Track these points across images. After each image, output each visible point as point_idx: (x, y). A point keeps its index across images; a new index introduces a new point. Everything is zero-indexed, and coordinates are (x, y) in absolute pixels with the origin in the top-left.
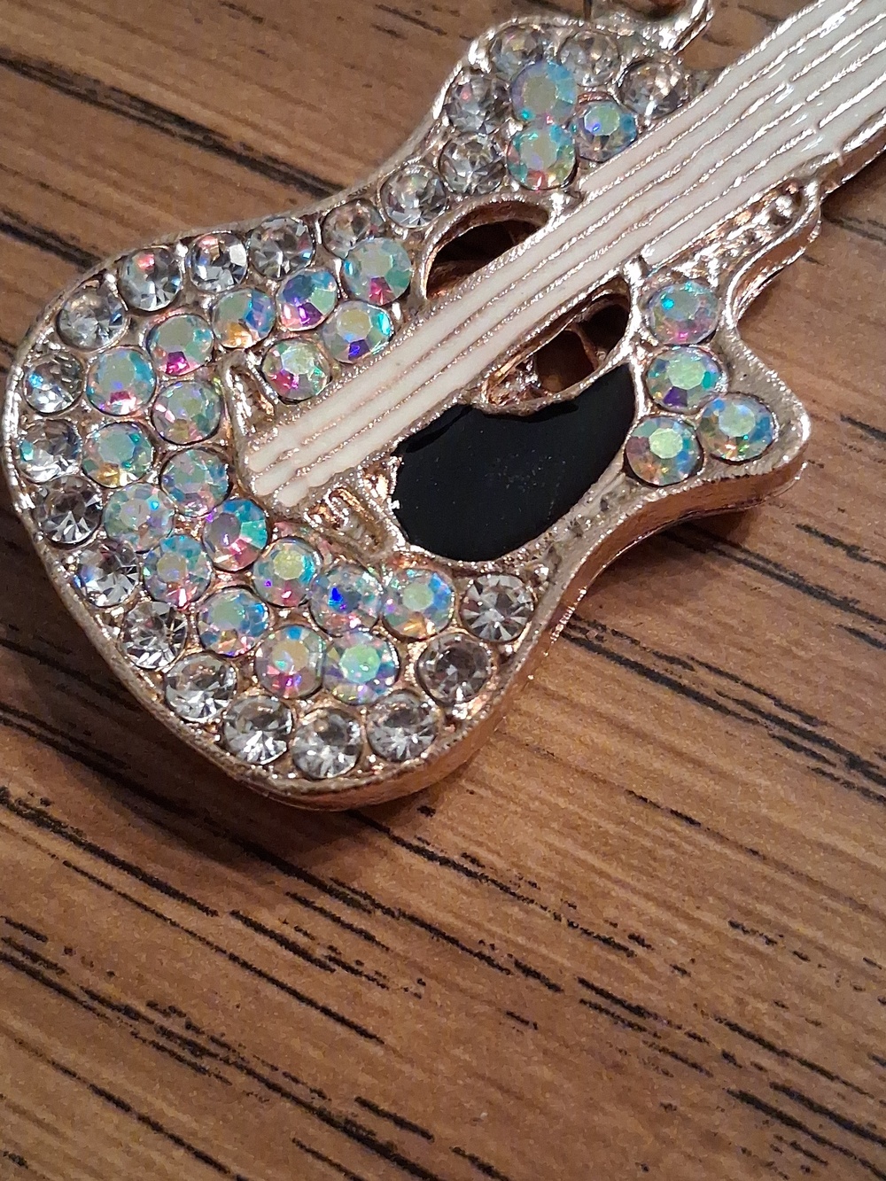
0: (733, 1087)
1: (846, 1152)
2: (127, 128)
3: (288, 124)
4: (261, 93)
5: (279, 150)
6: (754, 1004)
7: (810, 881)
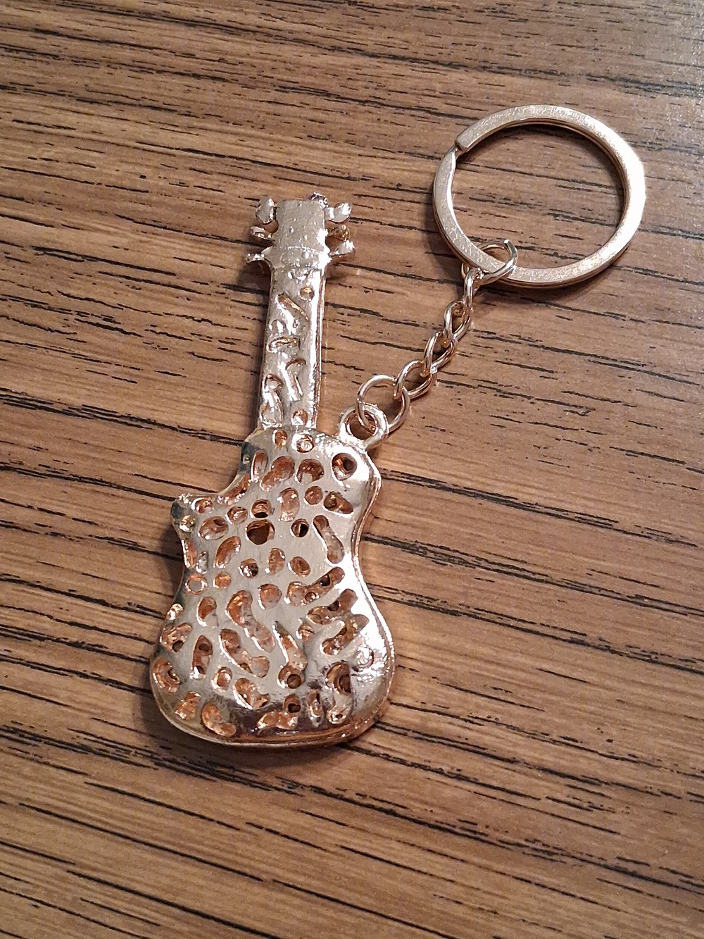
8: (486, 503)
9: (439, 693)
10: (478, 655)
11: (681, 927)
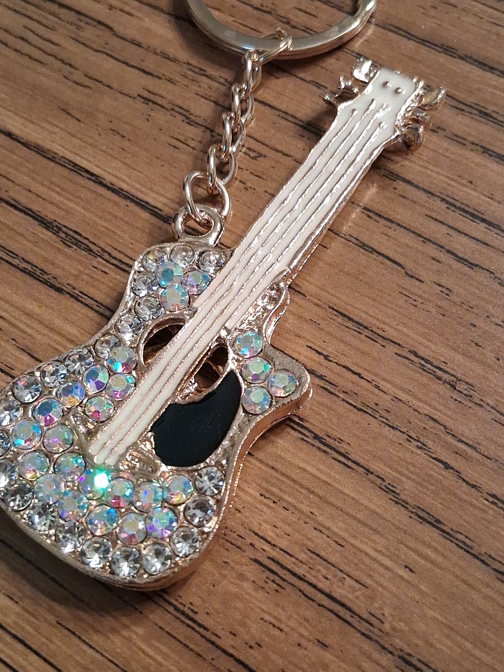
0: (253, 557)
1: (293, 585)
2: (66, 172)
3: (129, 177)
4: (120, 165)
5: (125, 187)
6: (265, 526)
7: (294, 481)
8: (133, 206)
9: (12, 354)
10: (63, 332)
11: (134, 637)
